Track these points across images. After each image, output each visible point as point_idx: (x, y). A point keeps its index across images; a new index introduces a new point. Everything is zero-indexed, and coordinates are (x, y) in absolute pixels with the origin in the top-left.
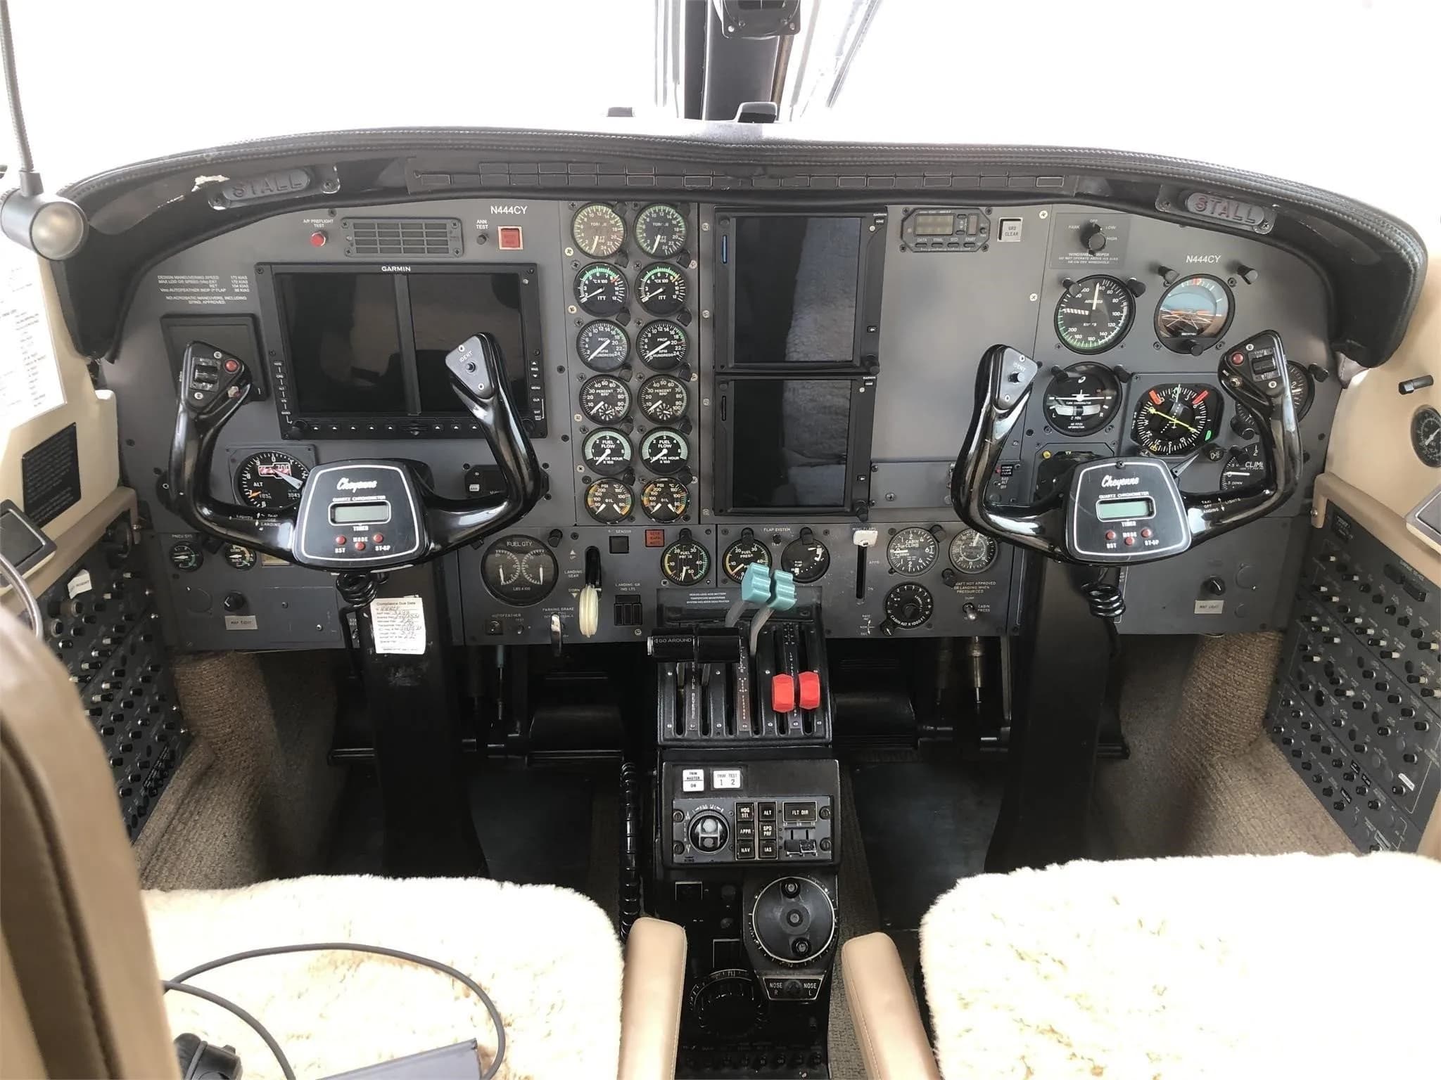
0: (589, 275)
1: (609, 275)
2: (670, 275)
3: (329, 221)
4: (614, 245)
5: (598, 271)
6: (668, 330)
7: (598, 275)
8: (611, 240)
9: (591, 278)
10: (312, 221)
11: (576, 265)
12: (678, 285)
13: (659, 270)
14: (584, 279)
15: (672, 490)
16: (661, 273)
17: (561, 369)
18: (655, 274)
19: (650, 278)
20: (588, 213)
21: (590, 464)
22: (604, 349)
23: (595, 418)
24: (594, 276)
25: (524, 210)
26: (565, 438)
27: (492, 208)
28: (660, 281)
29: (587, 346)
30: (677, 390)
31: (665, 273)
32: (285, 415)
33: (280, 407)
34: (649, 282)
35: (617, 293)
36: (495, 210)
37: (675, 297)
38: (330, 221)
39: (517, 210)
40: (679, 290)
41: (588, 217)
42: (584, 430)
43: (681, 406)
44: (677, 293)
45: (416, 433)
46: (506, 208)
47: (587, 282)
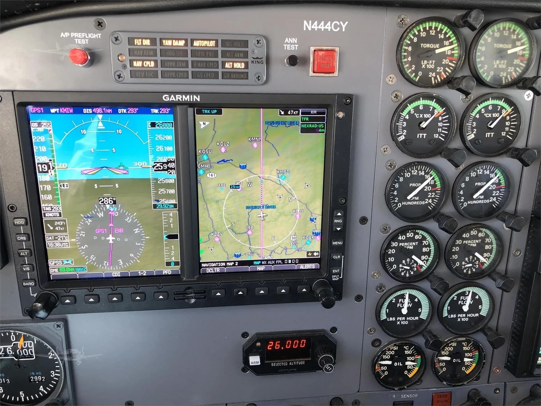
0: (410, 108)
1: (434, 109)
2: (502, 108)
3: (94, 36)
4: (445, 71)
5: (421, 103)
6: (488, 172)
7: (421, 108)
8: (441, 65)
9: (412, 112)
10: (73, 34)
11: (396, 96)
12: (510, 120)
13: (491, 102)
14: (405, 113)
15: (465, 348)
16: (493, 105)
17: (364, 220)
18: (486, 108)
19: (479, 112)
20: (419, 31)
21: (383, 325)
22: (414, 196)
23: (395, 275)
24: (417, 109)
25: (344, 26)
26: (359, 298)
27: (305, 22)
28: (490, 115)
29: (395, 193)
30: (487, 240)
31: (496, 106)
32: (28, 287)
33: (21, 278)
34: (478, 116)
35: (439, 130)
36: (308, 25)
37: (503, 134)
38: (98, 35)
39: (336, 26)
40: (509, 127)
41: (418, 36)
42: (380, 288)
43: (489, 258)
44: (507, 129)
45: (193, 301)
46: (322, 23)
47: (407, 117)
